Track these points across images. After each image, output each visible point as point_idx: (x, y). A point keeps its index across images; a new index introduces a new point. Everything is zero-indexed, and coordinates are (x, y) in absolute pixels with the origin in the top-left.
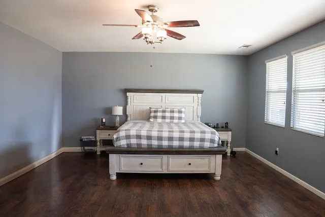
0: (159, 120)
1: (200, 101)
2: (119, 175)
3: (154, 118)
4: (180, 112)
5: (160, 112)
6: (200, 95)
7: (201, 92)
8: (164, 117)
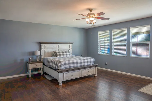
0: (62, 56)
1: (72, 47)
2: (63, 82)
3: (59, 55)
4: (69, 52)
5: (61, 52)
6: (72, 45)
7: (72, 43)
8: (63, 55)
